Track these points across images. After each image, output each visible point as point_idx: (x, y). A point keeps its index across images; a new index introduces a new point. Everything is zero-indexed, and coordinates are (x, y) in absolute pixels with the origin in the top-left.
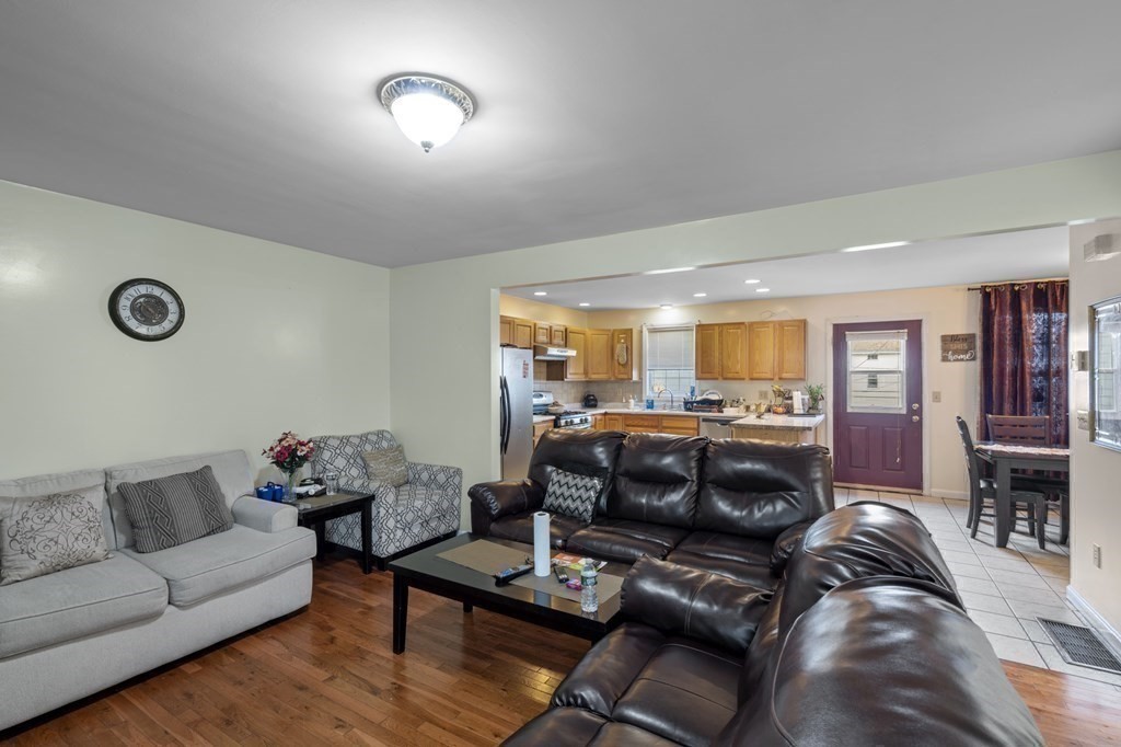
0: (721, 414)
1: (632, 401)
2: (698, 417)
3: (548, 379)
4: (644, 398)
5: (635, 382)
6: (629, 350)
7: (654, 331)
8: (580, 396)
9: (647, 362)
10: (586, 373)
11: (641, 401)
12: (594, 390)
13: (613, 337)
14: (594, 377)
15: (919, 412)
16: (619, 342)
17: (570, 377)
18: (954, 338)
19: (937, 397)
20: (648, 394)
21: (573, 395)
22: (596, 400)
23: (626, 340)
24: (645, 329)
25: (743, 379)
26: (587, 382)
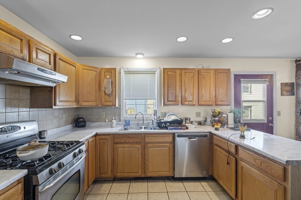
0: (186, 131)
1: (114, 121)
2: (174, 134)
3: (31, 107)
4: (122, 118)
5: (118, 108)
6: (113, 84)
7: (129, 72)
8: (70, 119)
9: (124, 94)
10: (77, 101)
11: (120, 120)
12: (83, 114)
13: (100, 74)
14: (85, 104)
15: (272, 122)
16: (105, 77)
17: (59, 105)
18: (286, 84)
19: (279, 114)
20: (125, 116)
21: (64, 120)
22: (85, 122)
23: (111, 77)
24: (122, 71)
25: (194, 105)
26: (77, 108)
